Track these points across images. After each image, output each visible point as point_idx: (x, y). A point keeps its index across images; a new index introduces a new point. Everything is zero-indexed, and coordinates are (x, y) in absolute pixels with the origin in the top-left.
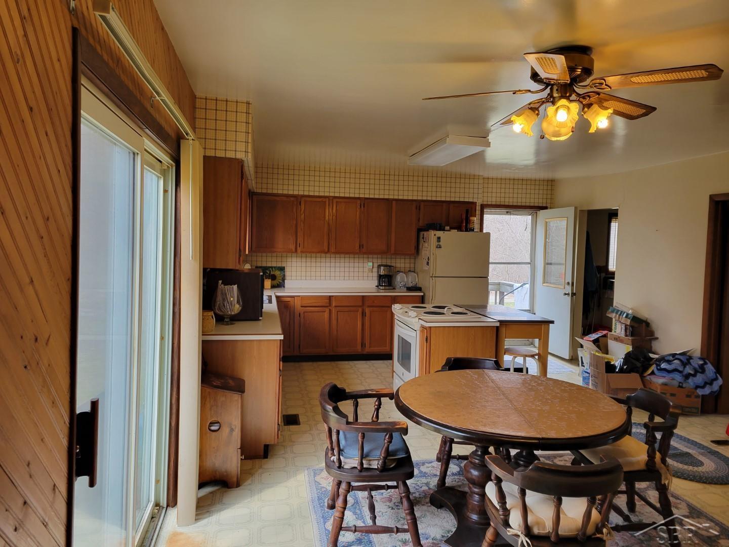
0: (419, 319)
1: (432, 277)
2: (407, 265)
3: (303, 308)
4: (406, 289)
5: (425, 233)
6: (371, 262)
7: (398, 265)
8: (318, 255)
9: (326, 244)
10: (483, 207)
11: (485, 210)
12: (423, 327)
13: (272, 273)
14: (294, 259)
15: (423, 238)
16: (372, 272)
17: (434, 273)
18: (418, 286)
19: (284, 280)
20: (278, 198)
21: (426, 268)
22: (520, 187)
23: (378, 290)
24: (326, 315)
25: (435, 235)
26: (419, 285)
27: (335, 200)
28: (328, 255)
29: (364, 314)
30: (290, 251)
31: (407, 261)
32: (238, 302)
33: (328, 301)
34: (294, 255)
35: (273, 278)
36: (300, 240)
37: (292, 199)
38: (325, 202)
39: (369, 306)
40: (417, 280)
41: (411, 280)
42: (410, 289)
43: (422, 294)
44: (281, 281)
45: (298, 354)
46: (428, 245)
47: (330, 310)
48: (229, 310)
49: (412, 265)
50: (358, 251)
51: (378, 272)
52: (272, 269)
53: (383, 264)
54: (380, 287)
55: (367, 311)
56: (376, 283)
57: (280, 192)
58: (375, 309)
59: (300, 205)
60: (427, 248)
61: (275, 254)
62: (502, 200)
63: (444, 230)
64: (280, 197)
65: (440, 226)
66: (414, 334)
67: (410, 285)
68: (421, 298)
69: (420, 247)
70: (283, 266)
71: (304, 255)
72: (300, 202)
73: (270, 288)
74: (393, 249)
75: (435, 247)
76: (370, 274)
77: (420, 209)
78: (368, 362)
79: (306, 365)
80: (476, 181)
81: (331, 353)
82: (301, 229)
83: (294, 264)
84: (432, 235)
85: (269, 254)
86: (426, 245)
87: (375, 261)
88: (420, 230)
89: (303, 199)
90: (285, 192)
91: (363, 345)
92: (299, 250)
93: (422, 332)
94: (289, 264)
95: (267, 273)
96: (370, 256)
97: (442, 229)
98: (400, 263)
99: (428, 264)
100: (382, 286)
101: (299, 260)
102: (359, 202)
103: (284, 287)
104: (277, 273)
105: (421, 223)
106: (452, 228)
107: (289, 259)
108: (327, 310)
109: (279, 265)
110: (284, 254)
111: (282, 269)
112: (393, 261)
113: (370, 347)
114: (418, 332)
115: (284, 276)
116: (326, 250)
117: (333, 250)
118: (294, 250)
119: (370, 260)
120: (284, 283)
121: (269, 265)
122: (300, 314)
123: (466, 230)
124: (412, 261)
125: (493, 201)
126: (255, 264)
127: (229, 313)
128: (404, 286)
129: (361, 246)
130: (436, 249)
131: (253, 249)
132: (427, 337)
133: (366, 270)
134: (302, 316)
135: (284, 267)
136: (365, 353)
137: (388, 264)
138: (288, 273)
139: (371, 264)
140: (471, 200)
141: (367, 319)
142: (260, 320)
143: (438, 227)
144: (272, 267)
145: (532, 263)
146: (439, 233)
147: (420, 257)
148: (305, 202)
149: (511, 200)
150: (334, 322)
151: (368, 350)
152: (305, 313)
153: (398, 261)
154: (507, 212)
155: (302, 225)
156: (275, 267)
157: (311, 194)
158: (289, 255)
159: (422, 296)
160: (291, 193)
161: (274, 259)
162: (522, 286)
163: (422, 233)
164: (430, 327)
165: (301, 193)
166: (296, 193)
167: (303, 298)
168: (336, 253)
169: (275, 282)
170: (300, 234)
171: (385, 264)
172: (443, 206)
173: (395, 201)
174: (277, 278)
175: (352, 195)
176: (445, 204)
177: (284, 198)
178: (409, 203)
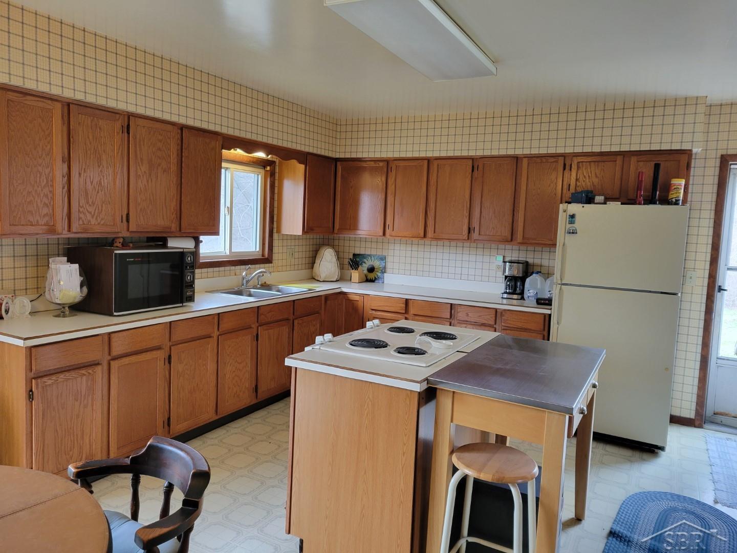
3: (373, 312)
4: (535, 301)
9: (421, 226)
10: (725, 160)
11: (731, 166)
13: (370, 263)
17: (562, 277)
19: (383, 274)
20: (364, 164)
25: (565, 211)
26: (550, 297)
33: (404, 306)
35: (372, 269)
36: (389, 219)
38: (423, 166)
41: (549, 287)
42: (539, 303)
43: (550, 312)
44: (380, 274)
52: (371, 258)
53: (513, 259)
57: (365, 155)
59: (391, 171)
64: (368, 163)
67: (542, 296)
68: (548, 318)
70: (384, 254)
72: (391, 168)
74: (520, 235)
75: (566, 232)
76: (499, 274)
77: (571, 169)
80: (690, 110)
82: (391, 205)
83: (397, 253)
84: (561, 210)
89: (395, 163)
90: (372, 155)
94: (391, 253)
100: (506, 293)
101: (403, 247)
102: (470, 163)
103: (383, 282)
104: (377, 264)
106: (609, 200)
107: (391, 246)
109: (379, 253)
111: (383, 259)
115: (385, 267)
116: (422, 234)
117: (430, 234)
118: (381, 233)
120: (384, 277)
122: (369, 319)
124: (548, 254)
126: (353, 251)
130: (567, 235)
133: (493, 266)
135: (385, 257)
137: (524, 259)
138: (389, 263)
139: (500, 258)
140: (677, 147)
142: (116, 316)
146: (574, 208)
153: (531, 255)
155: (392, 199)
156: (374, 256)
157: (403, 155)
159: (550, 314)
165: (391, 155)
166: (384, 155)
167: (372, 298)
168: (435, 239)
169: (373, 275)
170: (389, 212)
171: (517, 259)
172: (616, 161)
173: (527, 158)
174: (375, 270)
175: (458, 154)
176: (619, 159)
177: (372, 163)
178: (552, 160)
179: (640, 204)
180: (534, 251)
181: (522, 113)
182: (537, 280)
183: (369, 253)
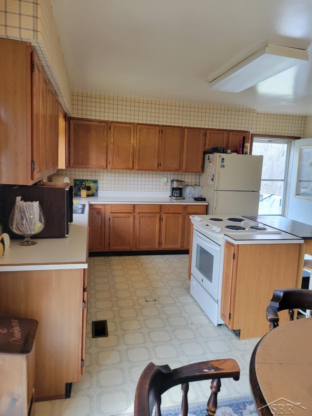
0: (225, 235)
1: (216, 190)
2: (194, 181)
3: (112, 214)
4: (193, 199)
5: (211, 155)
6: (165, 177)
7: (186, 180)
8: (125, 171)
9: (131, 162)
10: (253, 136)
11: (254, 139)
12: (228, 243)
13: (87, 185)
14: (105, 174)
15: (209, 159)
16: (167, 185)
17: (218, 188)
18: (202, 197)
19: (97, 191)
20: (91, 123)
21: (211, 183)
22: (281, 121)
23: (171, 200)
24: (131, 219)
25: (220, 156)
26: (204, 197)
27: (139, 126)
28: (132, 171)
29: (161, 219)
30: (101, 167)
31: (194, 177)
32: (40, 220)
33: (133, 208)
34: (105, 170)
35: (88, 188)
36: (110, 159)
37: (103, 124)
38: (131, 127)
39: (165, 213)
40: (202, 192)
41: (197, 192)
42: (196, 199)
43: (207, 204)
44: (95, 191)
45: (108, 251)
46: (213, 165)
47: (134, 216)
48: (28, 229)
49: (197, 181)
50: (156, 169)
51: (171, 185)
52: (88, 181)
53: (175, 179)
54: (172, 197)
55: (164, 216)
56: (169, 194)
57: (93, 118)
58: (170, 215)
59: (110, 129)
60: (213, 167)
61: (89, 170)
62: (268, 131)
63: (226, 153)
64: (94, 122)
65: (224, 150)
66: (217, 248)
67: (197, 196)
68: (206, 207)
69: (206, 166)
70: (96, 179)
71: (113, 171)
72: (110, 127)
73: (86, 196)
74: (184, 167)
75: (220, 166)
76: (165, 187)
77: (206, 136)
78: (163, 256)
79: (115, 259)
80: (251, 114)
81: (135, 250)
82: (111, 150)
83: (105, 178)
84: (217, 156)
85: (85, 170)
86: (211, 164)
87: (169, 176)
88: (205, 153)
89: (113, 124)
90: (98, 118)
91: (160, 243)
92: (109, 166)
93: (226, 246)
95: (83, 185)
96: (165, 173)
97: (224, 151)
98: (189, 179)
99: (213, 179)
100: (175, 196)
101: (109, 174)
102: (158, 128)
103: (97, 196)
104: (92, 185)
105: (207, 147)
106: (232, 152)
107: (101, 174)
108: (132, 216)
109: (93, 178)
110: (97, 170)
111: (95, 182)
112: (183, 177)
113: (165, 245)
114: (223, 247)
115: (97, 187)
116: (131, 167)
117: (136, 167)
118: (105, 167)
119: (165, 175)
120: (97, 193)
121: (85, 178)
122: (109, 218)
123: (243, 154)
124: (198, 177)
125: (261, 131)
126: (74, 177)
127: (29, 232)
128: (192, 197)
129: (159, 165)
130: (221, 168)
131: (71, 164)
132: (234, 254)
133: (162, 183)
134: (111, 220)
135: (97, 181)
136: (161, 249)
137: (179, 179)
138: (100, 184)
139: (165, 179)
140: (246, 130)
141: (163, 223)
142: (66, 237)
143: (222, 151)
144: (87, 180)
145: (286, 180)
146: (223, 155)
147: (205, 174)
148: (114, 127)
149: (274, 131)
150: (137, 225)
151: (164, 247)
152: (114, 218)
153: (187, 177)
154: (269, 141)
155: (112, 146)
156: (90, 180)
157: (119, 120)
158: (101, 170)
159: (207, 205)
160: (102, 119)
161: (89, 174)
162: (270, 196)
163: (207, 155)
164: (238, 245)
165: (111, 119)
166: (106, 119)
167: (112, 205)
168: (139, 169)
169: (90, 192)
170: (110, 154)
171: (177, 179)
172: (224, 134)
173: (187, 129)
174: (92, 189)
175: (153, 123)
176: (226, 132)
177: (97, 123)
178: (198, 131)
179: (240, 154)
180: (181, 175)
181: (189, 106)
182: (192, 189)
183: (86, 179)
